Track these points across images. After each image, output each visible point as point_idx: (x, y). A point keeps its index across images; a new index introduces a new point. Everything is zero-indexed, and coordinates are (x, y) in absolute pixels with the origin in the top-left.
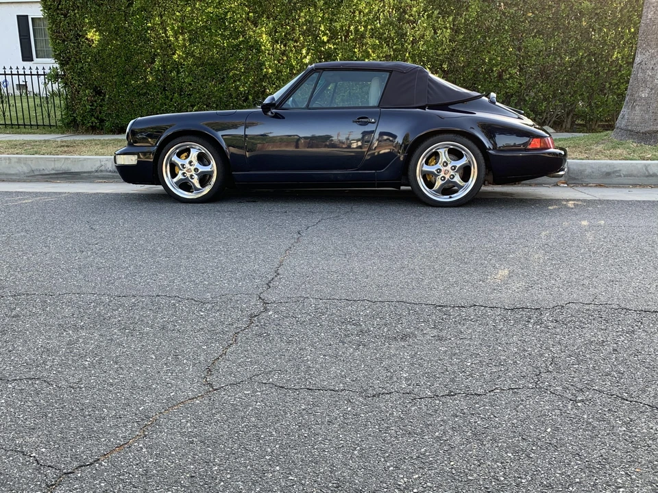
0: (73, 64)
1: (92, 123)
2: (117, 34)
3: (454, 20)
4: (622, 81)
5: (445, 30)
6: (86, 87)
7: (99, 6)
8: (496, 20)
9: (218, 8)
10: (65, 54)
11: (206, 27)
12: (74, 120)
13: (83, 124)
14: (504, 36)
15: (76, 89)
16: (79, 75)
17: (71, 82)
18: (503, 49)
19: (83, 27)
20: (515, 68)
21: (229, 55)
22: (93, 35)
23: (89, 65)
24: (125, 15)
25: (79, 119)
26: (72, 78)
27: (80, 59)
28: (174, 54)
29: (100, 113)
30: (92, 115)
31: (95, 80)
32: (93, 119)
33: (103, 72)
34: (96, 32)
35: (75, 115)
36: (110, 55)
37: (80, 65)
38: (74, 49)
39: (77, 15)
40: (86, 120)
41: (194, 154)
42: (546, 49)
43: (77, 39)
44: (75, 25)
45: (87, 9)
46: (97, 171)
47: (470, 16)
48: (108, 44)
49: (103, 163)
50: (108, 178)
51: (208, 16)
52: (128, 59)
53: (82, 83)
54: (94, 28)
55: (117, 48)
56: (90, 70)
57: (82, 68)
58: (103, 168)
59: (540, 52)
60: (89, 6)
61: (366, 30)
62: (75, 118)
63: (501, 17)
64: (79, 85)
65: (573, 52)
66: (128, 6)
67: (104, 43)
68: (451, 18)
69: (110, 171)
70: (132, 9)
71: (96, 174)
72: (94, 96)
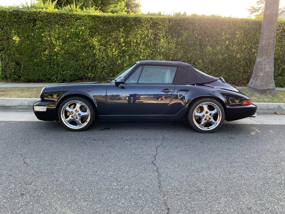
0: (6, 51)
1: (15, 78)
2: (28, 38)
3: (177, 39)
4: (240, 66)
5: (173, 44)
6: (12, 62)
7: (19, 25)
8: (194, 40)
9: (76, 30)
10: (2, 46)
11: (70, 37)
12: (6, 76)
13: (10, 78)
14: (197, 47)
15: (7, 62)
16: (9, 56)
17: (4, 59)
18: (196, 52)
19: (11, 34)
20: (200, 60)
21: (81, 50)
22: (16, 38)
23: (14, 52)
24: (32, 30)
25: (8, 76)
26: (5, 57)
27: (9, 49)
28: (55, 48)
29: (19, 73)
30: (15, 74)
31: (17, 59)
32: (15, 76)
33: (21, 55)
34: (17, 37)
35: (6, 74)
36: (24, 48)
37: (9, 52)
38: (6, 44)
39: (8, 29)
40: (12, 76)
41: (78, 106)
42: (212, 53)
43: (8, 40)
44: (7, 33)
45: (13, 26)
46: (19, 106)
47: (183, 38)
48: (23, 43)
49: (22, 102)
50: (25, 109)
51: (71, 33)
52: (33, 50)
53: (10, 59)
54: (17, 35)
55: (28, 45)
56: (14, 54)
57: (10, 53)
58: (23, 104)
59: (210, 54)
60: (14, 25)
61: (140, 42)
62: (6, 75)
63: (195, 39)
64: (8, 61)
65: (223, 55)
66: (34, 26)
67: (21, 42)
68: (176, 39)
69: (26, 106)
70: (35, 28)
71: (19, 107)
72: (16, 66)
